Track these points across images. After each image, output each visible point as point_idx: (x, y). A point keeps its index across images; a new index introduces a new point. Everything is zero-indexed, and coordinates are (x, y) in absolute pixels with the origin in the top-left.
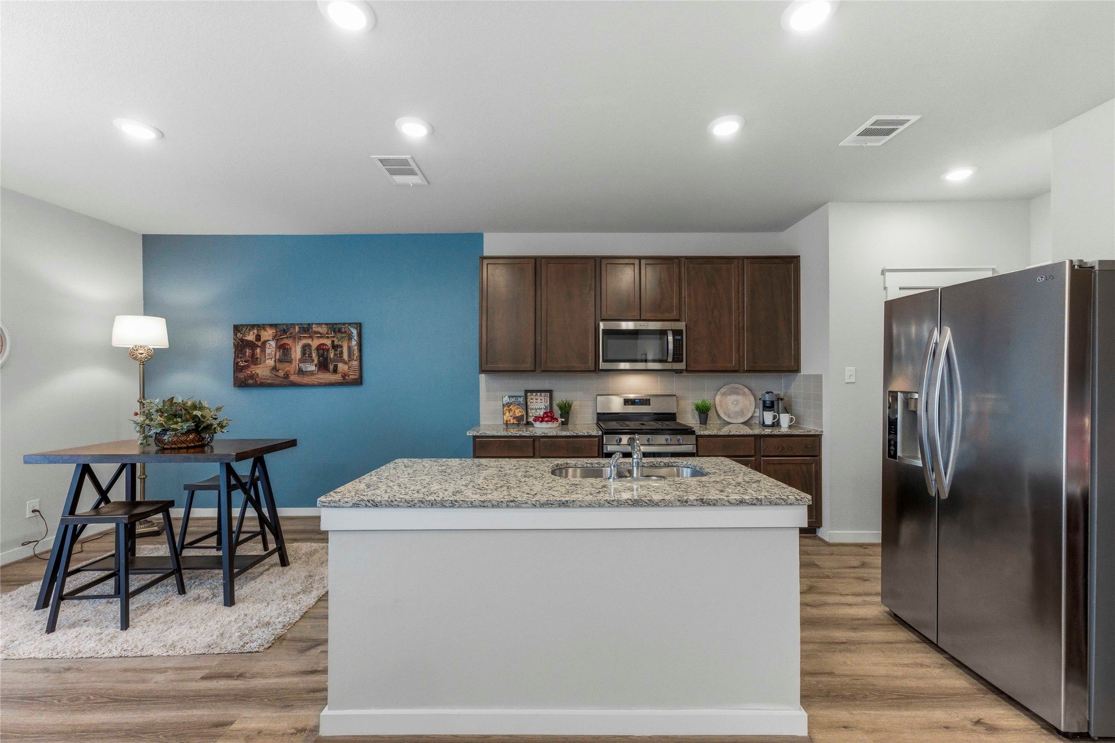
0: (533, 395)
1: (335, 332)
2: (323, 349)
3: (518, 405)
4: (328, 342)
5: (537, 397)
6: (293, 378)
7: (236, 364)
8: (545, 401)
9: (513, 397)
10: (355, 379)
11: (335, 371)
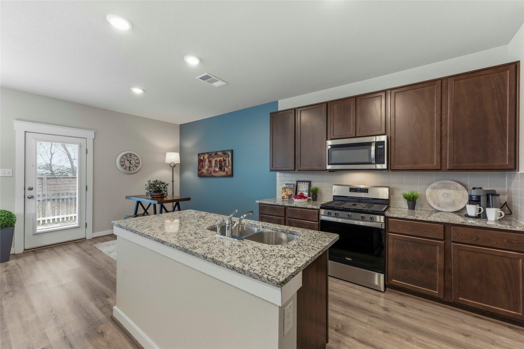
0: (300, 183)
1: (224, 154)
2: (221, 162)
3: (290, 189)
4: (222, 159)
5: (302, 185)
6: (213, 174)
7: (198, 168)
8: (306, 187)
9: (288, 184)
10: (230, 174)
11: (224, 171)
